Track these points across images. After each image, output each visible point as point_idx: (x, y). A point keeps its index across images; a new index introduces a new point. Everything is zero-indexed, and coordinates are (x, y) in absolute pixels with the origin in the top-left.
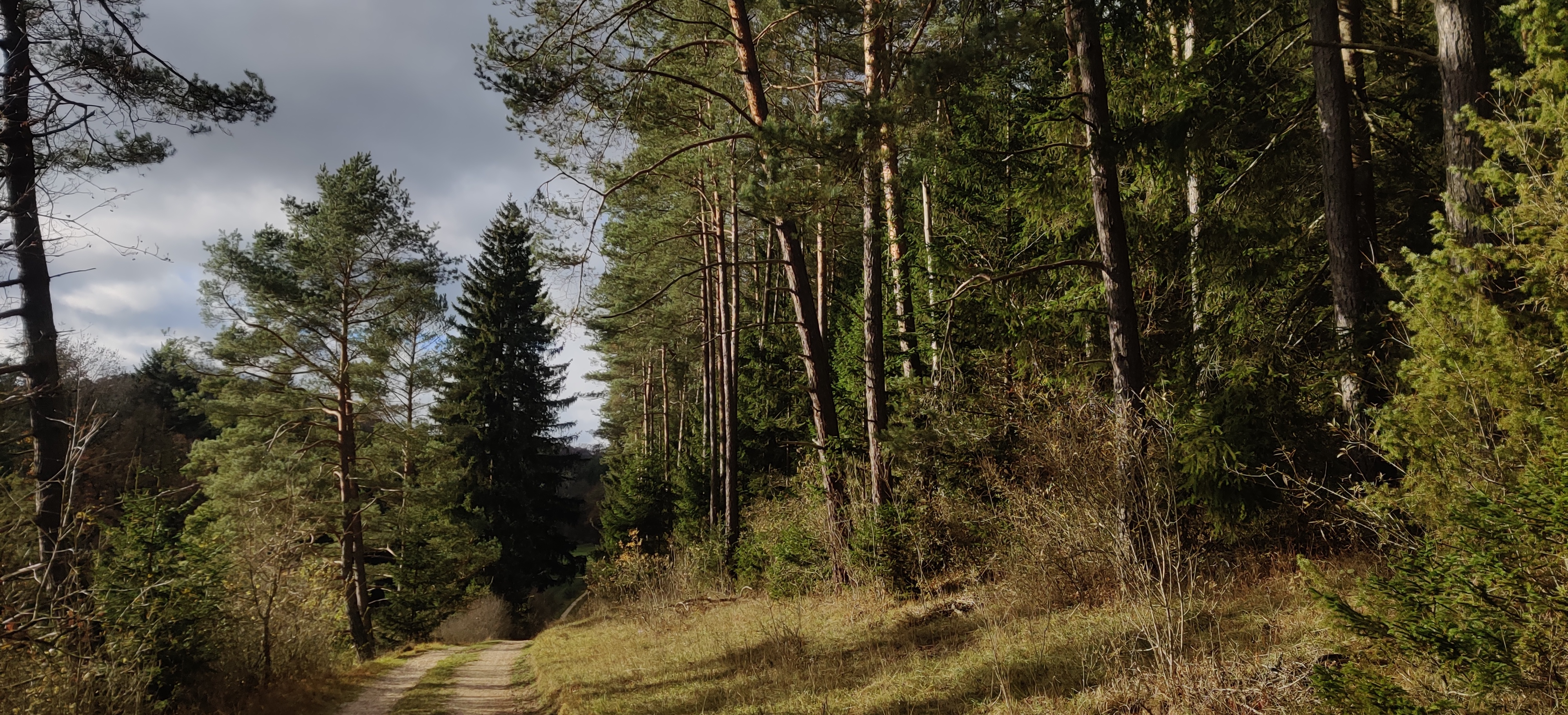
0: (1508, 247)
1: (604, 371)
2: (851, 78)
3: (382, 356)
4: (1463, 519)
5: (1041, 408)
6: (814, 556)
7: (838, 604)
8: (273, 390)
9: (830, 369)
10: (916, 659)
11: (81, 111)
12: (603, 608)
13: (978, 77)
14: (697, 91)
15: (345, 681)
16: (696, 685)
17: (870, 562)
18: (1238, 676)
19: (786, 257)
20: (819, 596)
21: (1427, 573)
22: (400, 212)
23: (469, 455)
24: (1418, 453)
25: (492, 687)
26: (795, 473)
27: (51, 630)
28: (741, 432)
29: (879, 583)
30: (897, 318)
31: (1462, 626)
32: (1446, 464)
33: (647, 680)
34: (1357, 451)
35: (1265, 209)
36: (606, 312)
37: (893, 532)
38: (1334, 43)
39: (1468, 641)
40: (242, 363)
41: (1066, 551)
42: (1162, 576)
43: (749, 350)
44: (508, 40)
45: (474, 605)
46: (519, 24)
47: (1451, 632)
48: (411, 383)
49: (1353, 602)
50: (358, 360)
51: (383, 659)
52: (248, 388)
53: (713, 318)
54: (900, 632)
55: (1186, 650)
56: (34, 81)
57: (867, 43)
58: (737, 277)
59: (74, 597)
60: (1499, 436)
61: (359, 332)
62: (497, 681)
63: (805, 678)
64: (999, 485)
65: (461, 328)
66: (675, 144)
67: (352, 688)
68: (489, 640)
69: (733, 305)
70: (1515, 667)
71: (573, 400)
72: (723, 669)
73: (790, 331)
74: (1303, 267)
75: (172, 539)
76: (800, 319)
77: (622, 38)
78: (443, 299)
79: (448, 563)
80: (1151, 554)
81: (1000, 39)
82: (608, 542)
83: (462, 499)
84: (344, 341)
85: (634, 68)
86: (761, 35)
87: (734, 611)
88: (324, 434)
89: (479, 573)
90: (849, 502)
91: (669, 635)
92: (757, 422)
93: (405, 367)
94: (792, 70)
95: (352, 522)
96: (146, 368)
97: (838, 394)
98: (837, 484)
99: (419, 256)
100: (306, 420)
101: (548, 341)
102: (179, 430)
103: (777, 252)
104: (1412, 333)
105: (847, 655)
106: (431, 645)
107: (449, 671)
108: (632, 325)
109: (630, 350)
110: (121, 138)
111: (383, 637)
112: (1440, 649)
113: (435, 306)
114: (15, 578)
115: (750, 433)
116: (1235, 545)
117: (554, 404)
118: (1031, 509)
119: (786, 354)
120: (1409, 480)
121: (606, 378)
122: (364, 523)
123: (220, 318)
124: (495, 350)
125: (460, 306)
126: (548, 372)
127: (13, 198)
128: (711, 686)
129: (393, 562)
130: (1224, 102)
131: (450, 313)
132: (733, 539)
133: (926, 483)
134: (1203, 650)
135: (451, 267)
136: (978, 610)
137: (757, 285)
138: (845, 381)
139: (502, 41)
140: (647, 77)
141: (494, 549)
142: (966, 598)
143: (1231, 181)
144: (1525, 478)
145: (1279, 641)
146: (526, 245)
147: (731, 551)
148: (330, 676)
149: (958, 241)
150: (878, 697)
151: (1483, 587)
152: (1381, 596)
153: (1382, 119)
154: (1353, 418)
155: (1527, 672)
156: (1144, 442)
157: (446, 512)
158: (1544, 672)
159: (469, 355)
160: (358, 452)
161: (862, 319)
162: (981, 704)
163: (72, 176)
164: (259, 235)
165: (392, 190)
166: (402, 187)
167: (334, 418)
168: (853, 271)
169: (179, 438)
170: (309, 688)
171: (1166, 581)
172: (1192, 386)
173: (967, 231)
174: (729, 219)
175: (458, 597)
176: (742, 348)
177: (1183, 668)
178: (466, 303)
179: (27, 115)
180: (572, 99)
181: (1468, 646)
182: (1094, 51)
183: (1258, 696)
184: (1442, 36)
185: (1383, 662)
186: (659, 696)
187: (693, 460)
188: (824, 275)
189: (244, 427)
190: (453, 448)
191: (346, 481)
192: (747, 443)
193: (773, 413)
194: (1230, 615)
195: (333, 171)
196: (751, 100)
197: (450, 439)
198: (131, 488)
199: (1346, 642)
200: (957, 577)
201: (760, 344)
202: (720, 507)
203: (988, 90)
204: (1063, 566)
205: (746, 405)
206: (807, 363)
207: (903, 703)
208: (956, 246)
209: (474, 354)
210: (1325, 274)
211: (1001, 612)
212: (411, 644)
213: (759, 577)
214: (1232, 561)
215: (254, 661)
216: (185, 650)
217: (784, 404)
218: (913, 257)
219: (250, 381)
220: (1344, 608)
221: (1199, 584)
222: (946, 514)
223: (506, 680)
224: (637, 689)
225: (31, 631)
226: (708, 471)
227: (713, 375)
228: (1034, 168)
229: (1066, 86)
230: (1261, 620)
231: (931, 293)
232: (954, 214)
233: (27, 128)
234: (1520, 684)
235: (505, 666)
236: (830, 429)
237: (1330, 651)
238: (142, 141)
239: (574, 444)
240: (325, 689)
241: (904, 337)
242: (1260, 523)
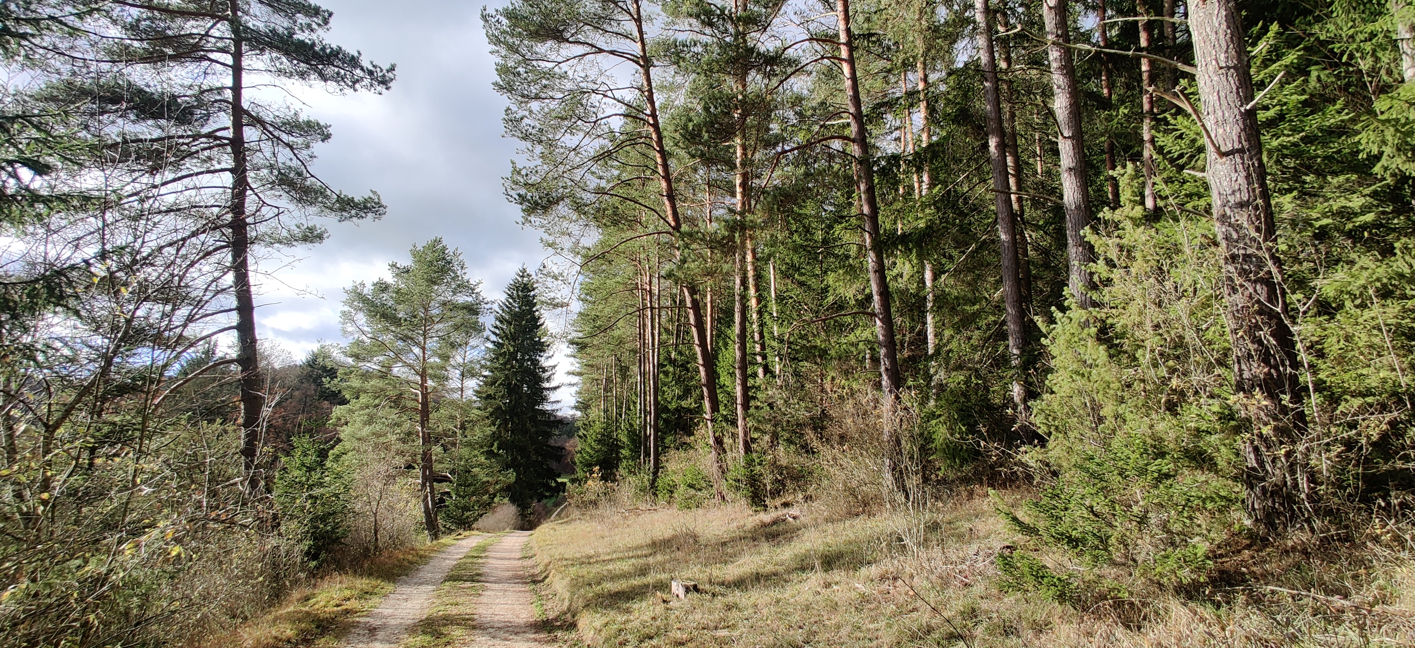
0: (1106, 310)
1: (578, 370)
2: (728, 200)
3: (446, 358)
4: (1081, 467)
5: (841, 397)
6: (704, 485)
7: (719, 513)
8: (381, 377)
9: (715, 372)
10: (765, 547)
11: (276, 211)
12: (576, 513)
13: (804, 202)
14: (638, 206)
15: (422, 553)
16: (633, 560)
17: (738, 488)
18: (954, 558)
19: (689, 305)
20: (708, 508)
21: (1060, 499)
22: (459, 273)
23: (497, 419)
24: (1057, 428)
25: (510, 559)
26: (693, 434)
27: (247, 518)
28: (660, 409)
29: (743, 501)
30: (755, 342)
31: (1080, 529)
32: (1072, 435)
33: (602, 557)
34: (1023, 427)
35: (969, 284)
36: (580, 335)
37: (752, 471)
38: (1006, 191)
39: (1084, 538)
40: (364, 360)
41: (854, 484)
42: (911, 499)
43: (666, 359)
44: (523, 172)
45: (499, 509)
46: (532, 164)
47: (1074, 533)
48: (463, 375)
49: (1020, 515)
50: (432, 360)
51: (445, 540)
52: (366, 376)
53: (644, 340)
54: (756, 531)
55: (925, 543)
56: (249, 192)
57: (738, 182)
58: (660, 316)
59: (262, 499)
60: (1101, 420)
61: (432, 344)
62: (513, 555)
63: (698, 558)
64: (815, 444)
65: (493, 342)
66: (623, 236)
67: (425, 557)
68: (507, 530)
69: (656, 332)
70: (1110, 554)
71: (558, 387)
72: (650, 551)
73: (690, 349)
74: (992, 318)
75: (321, 464)
76: (697, 342)
77: (593, 173)
78: (483, 324)
79: (484, 483)
80: (904, 486)
81: (817, 181)
82: (580, 474)
83: (492, 445)
84: (423, 349)
85: (600, 191)
86: (675, 174)
87: (656, 516)
88: (410, 404)
89: (502, 490)
90: (726, 452)
91: (616, 530)
92: (670, 403)
93: (459, 365)
94: (694, 195)
95: (426, 457)
96: (308, 362)
97: (721, 387)
98: (719, 441)
99: (470, 299)
100: (400, 396)
101: (544, 351)
102: (326, 399)
103: (683, 301)
104: (1053, 358)
105: (724, 544)
106: (473, 532)
107: (484, 549)
108: (595, 342)
109: (594, 358)
110: (298, 227)
111: (445, 527)
112: (1068, 543)
113: (477, 329)
114: (227, 486)
115: (666, 410)
116: (953, 481)
117: (548, 389)
118: (834, 459)
119: (688, 363)
120: (1051, 444)
121: (580, 374)
122: (434, 458)
123: (351, 333)
124: (513, 356)
125: (493, 329)
126: (544, 370)
127: (234, 260)
128: (642, 561)
129: (451, 482)
130: (947, 222)
131: (487, 333)
132: (655, 474)
133: (772, 442)
134: (935, 542)
135: (487, 307)
136: (802, 518)
137: (671, 320)
138: (724, 379)
139: (519, 173)
140: (606, 197)
141: (511, 476)
142: (794, 511)
143: (952, 267)
144: (1116, 443)
145: (978, 538)
146: (532, 293)
147: (654, 481)
148: (413, 549)
149: (791, 298)
150: (742, 570)
151: (1092, 507)
152: (1034, 512)
153: (1034, 235)
154: (1021, 407)
155: (1117, 556)
156: (901, 420)
157: (483, 453)
158: (1126, 557)
159: (497, 359)
160: (431, 416)
161: (734, 342)
162: (804, 575)
163: (270, 249)
164: (374, 285)
165: (455, 259)
166: (461, 258)
167: (416, 395)
168: (729, 313)
169: (326, 404)
170: (401, 556)
171: (913, 502)
172: (928, 385)
173: (796, 292)
174: (655, 281)
175: (489, 504)
176: (662, 357)
177: (923, 554)
178: (496, 327)
179: (243, 213)
180: (563, 209)
181: (1083, 541)
182: (870, 190)
183: (965, 571)
184: (1065, 190)
185: (1036, 550)
186: (610, 567)
187: (631, 425)
188: (711, 315)
189: (364, 399)
190: (487, 414)
191: (423, 433)
192: (664, 416)
193: (680, 398)
194: (950, 523)
195: (419, 248)
196: (669, 212)
197: (485, 409)
198: (299, 433)
199: (1015, 539)
200: (790, 498)
201: (673, 356)
202: (647, 454)
203: (809, 209)
204: (853, 492)
205: (664, 392)
206: (701, 369)
207: (757, 574)
208: (791, 301)
209: (501, 358)
210: (1004, 323)
211: (816, 519)
212: (461, 531)
213: (671, 497)
214: (951, 490)
215: (368, 539)
216: (327, 531)
217: (687, 392)
218: (765, 306)
219: (367, 371)
220: (1015, 519)
221: (933, 505)
222: (784, 462)
223: (519, 555)
224: (597, 562)
225: (236, 519)
226: (640, 432)
227: (643, 374)
228: (836, 256)
229: (854, 211)
230: (967, 525)
231: (775, 328)
232: (789, 281)
233: (244, 219)
234: (1114, 564)
235: (517, 547)
236: (715, 408)
237: (1007, 544)
238: (311, 230)
239: (559, 414)
240: (410, 557)
241: (759, 354)
242: (968, 469)
